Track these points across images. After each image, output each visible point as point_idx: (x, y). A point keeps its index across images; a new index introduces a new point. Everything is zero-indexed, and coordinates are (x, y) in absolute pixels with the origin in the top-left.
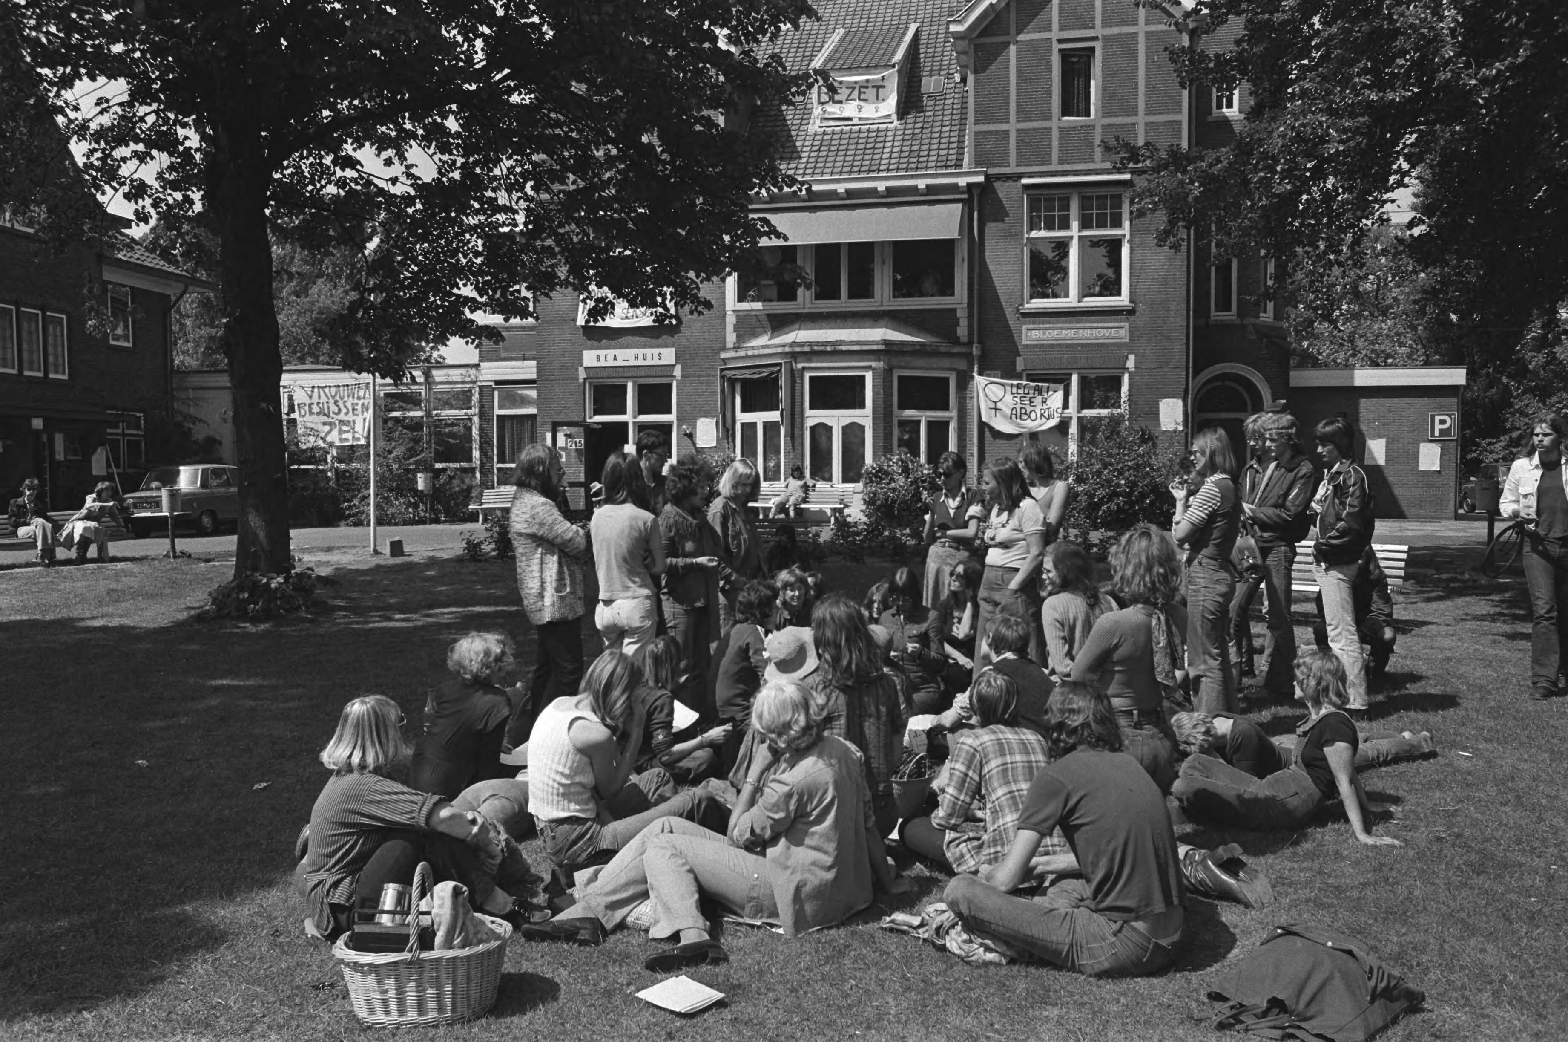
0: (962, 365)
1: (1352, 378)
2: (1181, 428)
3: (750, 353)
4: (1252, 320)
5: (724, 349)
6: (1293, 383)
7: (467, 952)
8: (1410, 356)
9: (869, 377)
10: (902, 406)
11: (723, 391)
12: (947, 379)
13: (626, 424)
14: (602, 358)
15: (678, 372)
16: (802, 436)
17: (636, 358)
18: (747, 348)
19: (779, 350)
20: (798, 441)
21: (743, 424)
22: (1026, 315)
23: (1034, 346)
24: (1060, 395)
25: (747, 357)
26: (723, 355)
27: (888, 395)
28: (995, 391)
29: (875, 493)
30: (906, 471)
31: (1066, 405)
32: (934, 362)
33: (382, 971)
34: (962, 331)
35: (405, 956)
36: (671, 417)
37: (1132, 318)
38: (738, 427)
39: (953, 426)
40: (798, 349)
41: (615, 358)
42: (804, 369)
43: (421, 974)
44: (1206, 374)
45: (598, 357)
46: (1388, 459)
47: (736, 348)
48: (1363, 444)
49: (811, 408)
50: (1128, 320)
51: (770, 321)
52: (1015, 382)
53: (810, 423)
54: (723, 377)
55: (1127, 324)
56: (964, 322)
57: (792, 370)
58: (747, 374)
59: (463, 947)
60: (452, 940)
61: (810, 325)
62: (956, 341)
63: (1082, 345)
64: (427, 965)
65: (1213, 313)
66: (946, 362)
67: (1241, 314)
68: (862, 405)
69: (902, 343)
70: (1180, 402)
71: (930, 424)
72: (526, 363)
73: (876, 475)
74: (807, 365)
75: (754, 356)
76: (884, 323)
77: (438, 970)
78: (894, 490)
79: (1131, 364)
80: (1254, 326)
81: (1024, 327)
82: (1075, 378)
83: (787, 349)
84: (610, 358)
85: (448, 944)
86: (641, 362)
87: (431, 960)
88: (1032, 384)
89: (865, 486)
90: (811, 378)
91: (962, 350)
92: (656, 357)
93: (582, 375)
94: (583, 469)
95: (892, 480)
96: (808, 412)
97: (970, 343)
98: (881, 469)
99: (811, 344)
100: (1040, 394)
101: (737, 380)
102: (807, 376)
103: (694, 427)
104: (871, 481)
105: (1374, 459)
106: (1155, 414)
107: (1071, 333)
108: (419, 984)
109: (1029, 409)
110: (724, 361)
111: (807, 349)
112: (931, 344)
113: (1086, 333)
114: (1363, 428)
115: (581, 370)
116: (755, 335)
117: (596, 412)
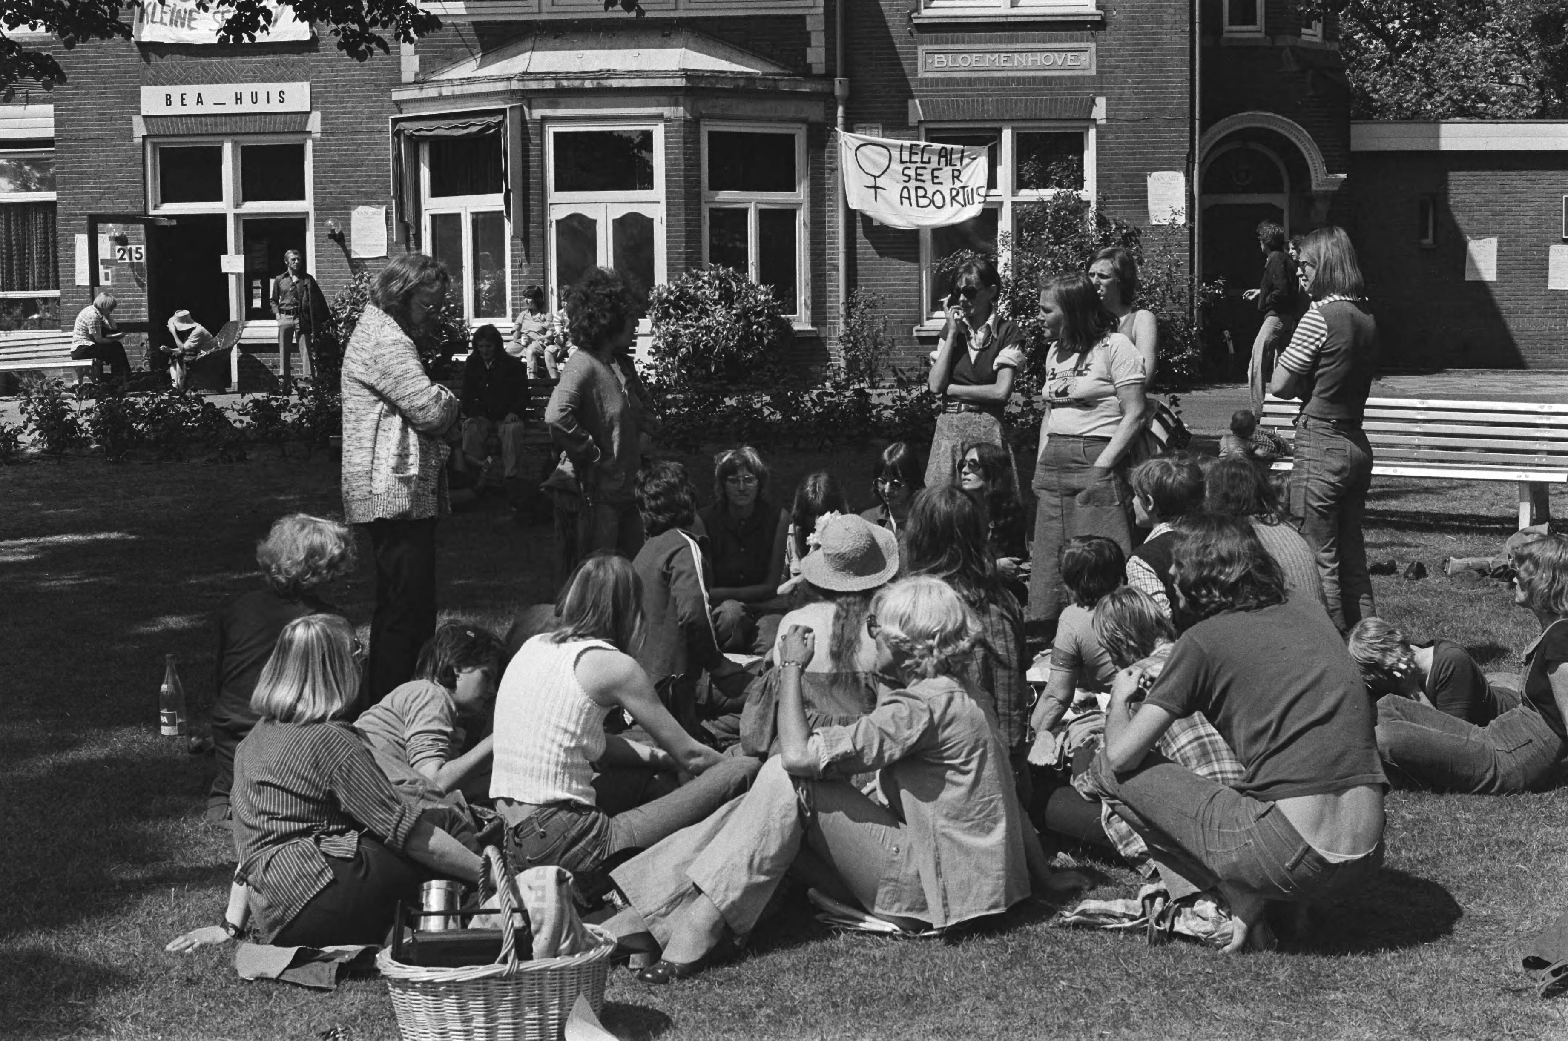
0: (815, 113)
1: (1437, 137)
2: (1182, 220)
3: (446, 91)
4: (1289, 40)
5: (398, 84)
6: (1357, 145)
7: (578, 959)
8: (1518, 98)
9: (659, 132)
10: (717, 185)
11: (398, 158)
12: (792, 137)
13: (221, 218)
14: (176, 99)
15: (315, 123)
16: (543, 238)
17: (239, 99)
18: (440, 83)
19: (500, 86)
20: (535, 245)
21: (434, 217)
22: (922, 28)
23: (937, 81)
24: (983, 162)
25: (441, 98)
26: (396, 95)
27: (693, 164)
28: (875, 157)
29: (675, 336)
30: (727, 297)
31: (992, 183)
32: (768, 107)
33: (467, 989)
34: (816, 55)
35: (495, 968)
36: (306, 205)
37: (1101, 35)
38: (426, 222)
39: (802, 217)
40: (533, 85)
41: (200, 101)
42: (544, 119)
43: (518, 992)
44: (1224, 127)
45: (168, 98)
46: (1501, 271)
47: (420, 83)
48: (1464, 246)
49: (557, 189)
50: (1094, 37)
51: (480, 35)
52: (907, 143)
53: (556, 214)
54: (397, 134)
55: (1093, 46)
56: (818, 40)
57: (524, 122)
58: (441, 129)
59: (572, 952)
60: (559, 944)
61: (551, 42)
62: (806, 72)
63: (1020, 81)
64: (526, 980)
65: (1226, 27)
66: (790, 109)
67: (1272, 29)
68: (647, 182)
69: (716, 75)
70: (1180, 178)
71: (763, 214)
72: (32, 108)
73: (676, 307)
74: (548, 112)
75: (454, 97)
76: (681, 40)
77: (541, 986)
78: (708, 329)
79: (1100, 111)
80: (1293, 49)
81: (921, 49)
82: (1007, 136)
83: (515, 85)
84: (191, 99)
85: (553, 950)
86: (247, 107)
87: (532, 973)
88: (937, 146)
89: (656, 324)
90: (556, 135)
91: (818, 87)
92: (275, 97)
93: (139, 130)
94: (145, 300)
95: (704, 312)
96: (554, 196)
97: (829, 76)
98: (683, 294)
99: (556, 76)
100: (949, 163)
101: (424, 138)
102: (551, 131)
103: (347, 222)
104: (666, 315)
105: (1476, 270)
106: (1141, 197)
107: (999, 60)
108: (517, 1005)
109: (931, 189)
110: (398, 103)
111: (550, 85)
112: (764, 78)
113: (1026, 60)
114: (1461, 219)
115: (137, 120)
116: (453, 60)
117: (166, 198)
